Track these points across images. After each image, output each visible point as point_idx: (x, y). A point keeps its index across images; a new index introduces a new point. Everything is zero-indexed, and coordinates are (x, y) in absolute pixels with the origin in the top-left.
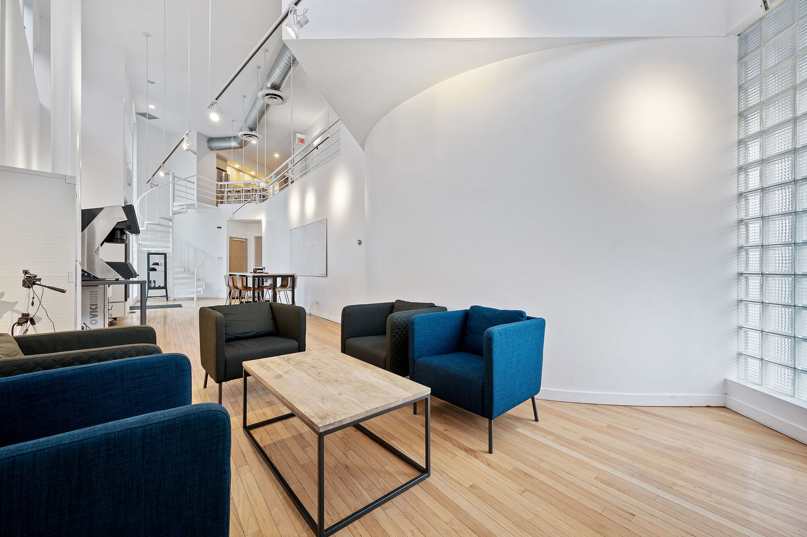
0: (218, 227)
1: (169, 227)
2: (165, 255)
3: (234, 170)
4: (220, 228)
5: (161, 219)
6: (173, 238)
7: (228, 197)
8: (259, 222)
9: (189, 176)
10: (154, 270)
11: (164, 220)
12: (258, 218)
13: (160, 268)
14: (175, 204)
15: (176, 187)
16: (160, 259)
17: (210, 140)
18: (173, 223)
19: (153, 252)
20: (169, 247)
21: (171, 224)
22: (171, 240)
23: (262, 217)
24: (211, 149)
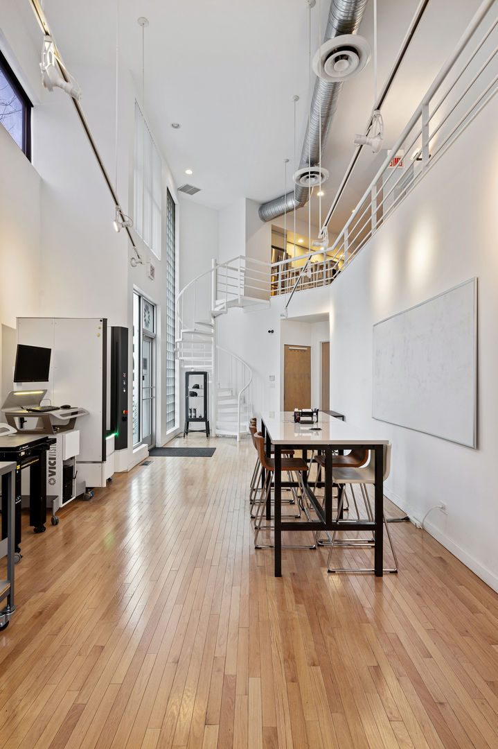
0: (269, 332)
1: (210, 335)
2: (205, 374)
3: (297, 248)
4: (272, 332)
5: (199, 325)
6: (216, 349)
7: (283, 283)
8: (325, 318)
9: (230, 259)
10: (194, 394)
11: (201, 326)
12: (324, 311)
13: (200, 392)
14: (218, 302)
15: (220, 279)
16: (199, 380)
17: (264, 206)
18: (215, 329)
19: (192, 370)
20: (210, 363)
21: (213, 331)
22: (213, 352)
23: (330, 310)
24: (264, 219)
